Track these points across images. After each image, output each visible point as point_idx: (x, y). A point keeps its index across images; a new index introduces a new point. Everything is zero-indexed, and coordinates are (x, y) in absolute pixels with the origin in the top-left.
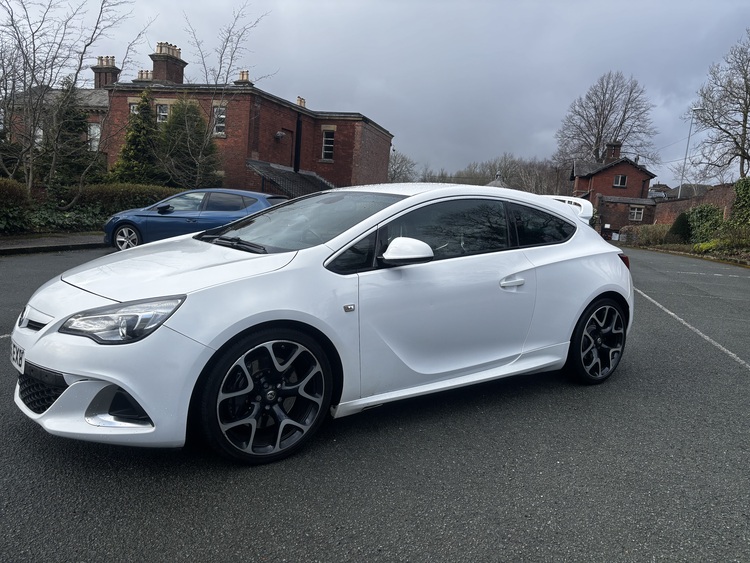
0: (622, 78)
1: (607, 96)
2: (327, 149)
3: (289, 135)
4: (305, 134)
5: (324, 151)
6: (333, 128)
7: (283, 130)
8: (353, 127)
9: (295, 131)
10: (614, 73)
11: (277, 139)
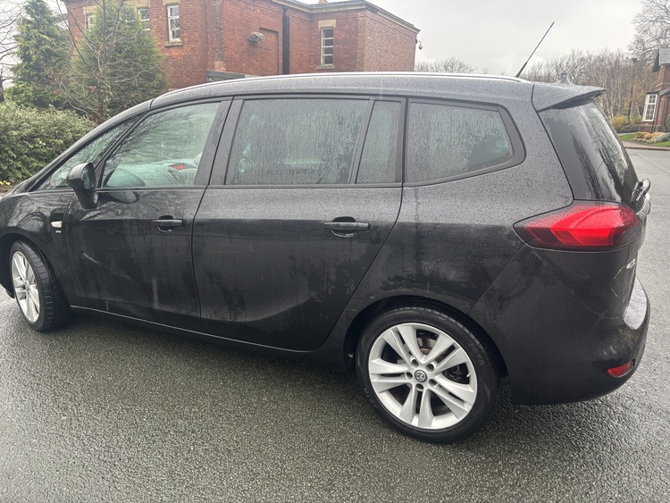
2: (327, 51)
3: (274, 36)
5: (323, 55)
6: (332, 23)
7: (262, 29)
8: (356, 19)
9: (280, 31)
11: (253, 42)
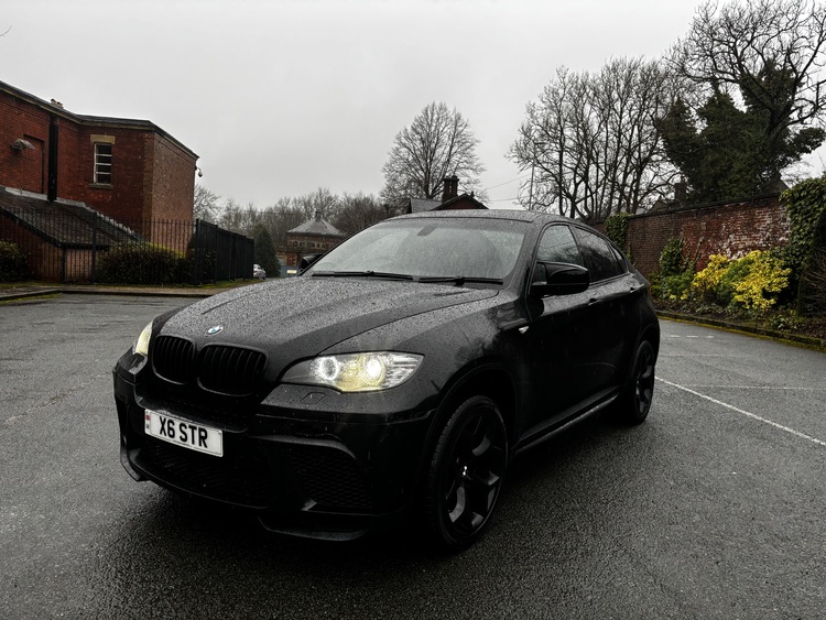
0: (446, 109)
1: (433, 128)
2: (101, 168)
3: (37, 145)
4: (62, 146)
6: (109, 139)
7: (26, 137)
8: (141, 139)
9: (47, 140)
10: (437, 104)
11: (17, 151)
